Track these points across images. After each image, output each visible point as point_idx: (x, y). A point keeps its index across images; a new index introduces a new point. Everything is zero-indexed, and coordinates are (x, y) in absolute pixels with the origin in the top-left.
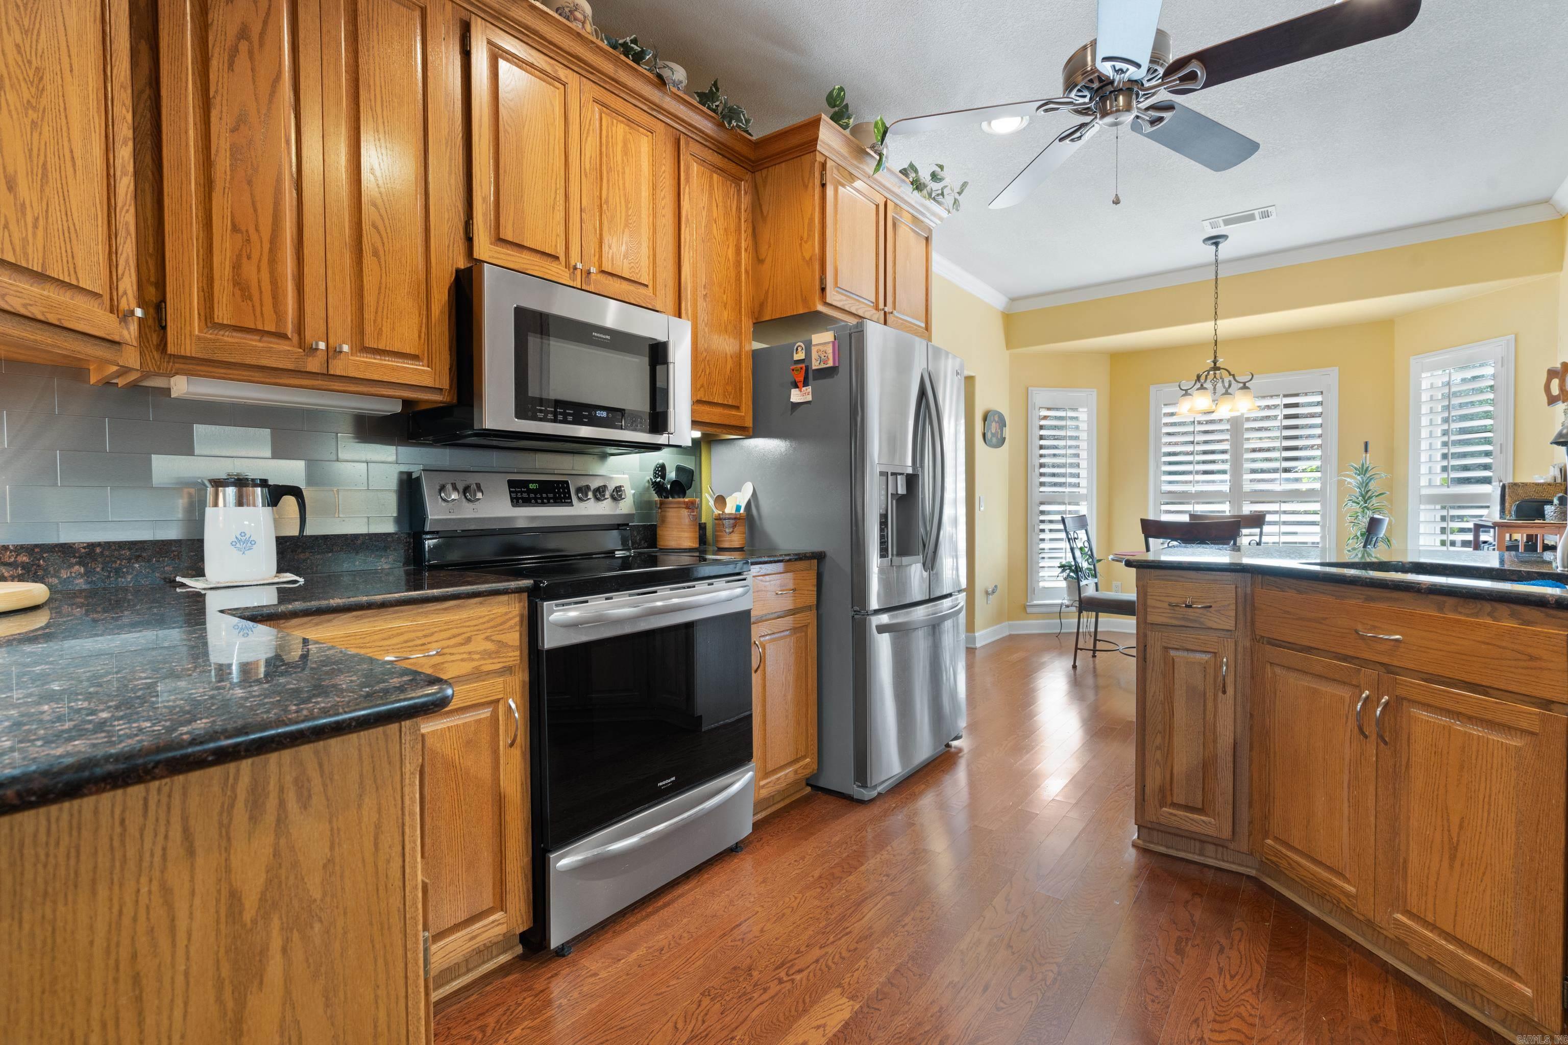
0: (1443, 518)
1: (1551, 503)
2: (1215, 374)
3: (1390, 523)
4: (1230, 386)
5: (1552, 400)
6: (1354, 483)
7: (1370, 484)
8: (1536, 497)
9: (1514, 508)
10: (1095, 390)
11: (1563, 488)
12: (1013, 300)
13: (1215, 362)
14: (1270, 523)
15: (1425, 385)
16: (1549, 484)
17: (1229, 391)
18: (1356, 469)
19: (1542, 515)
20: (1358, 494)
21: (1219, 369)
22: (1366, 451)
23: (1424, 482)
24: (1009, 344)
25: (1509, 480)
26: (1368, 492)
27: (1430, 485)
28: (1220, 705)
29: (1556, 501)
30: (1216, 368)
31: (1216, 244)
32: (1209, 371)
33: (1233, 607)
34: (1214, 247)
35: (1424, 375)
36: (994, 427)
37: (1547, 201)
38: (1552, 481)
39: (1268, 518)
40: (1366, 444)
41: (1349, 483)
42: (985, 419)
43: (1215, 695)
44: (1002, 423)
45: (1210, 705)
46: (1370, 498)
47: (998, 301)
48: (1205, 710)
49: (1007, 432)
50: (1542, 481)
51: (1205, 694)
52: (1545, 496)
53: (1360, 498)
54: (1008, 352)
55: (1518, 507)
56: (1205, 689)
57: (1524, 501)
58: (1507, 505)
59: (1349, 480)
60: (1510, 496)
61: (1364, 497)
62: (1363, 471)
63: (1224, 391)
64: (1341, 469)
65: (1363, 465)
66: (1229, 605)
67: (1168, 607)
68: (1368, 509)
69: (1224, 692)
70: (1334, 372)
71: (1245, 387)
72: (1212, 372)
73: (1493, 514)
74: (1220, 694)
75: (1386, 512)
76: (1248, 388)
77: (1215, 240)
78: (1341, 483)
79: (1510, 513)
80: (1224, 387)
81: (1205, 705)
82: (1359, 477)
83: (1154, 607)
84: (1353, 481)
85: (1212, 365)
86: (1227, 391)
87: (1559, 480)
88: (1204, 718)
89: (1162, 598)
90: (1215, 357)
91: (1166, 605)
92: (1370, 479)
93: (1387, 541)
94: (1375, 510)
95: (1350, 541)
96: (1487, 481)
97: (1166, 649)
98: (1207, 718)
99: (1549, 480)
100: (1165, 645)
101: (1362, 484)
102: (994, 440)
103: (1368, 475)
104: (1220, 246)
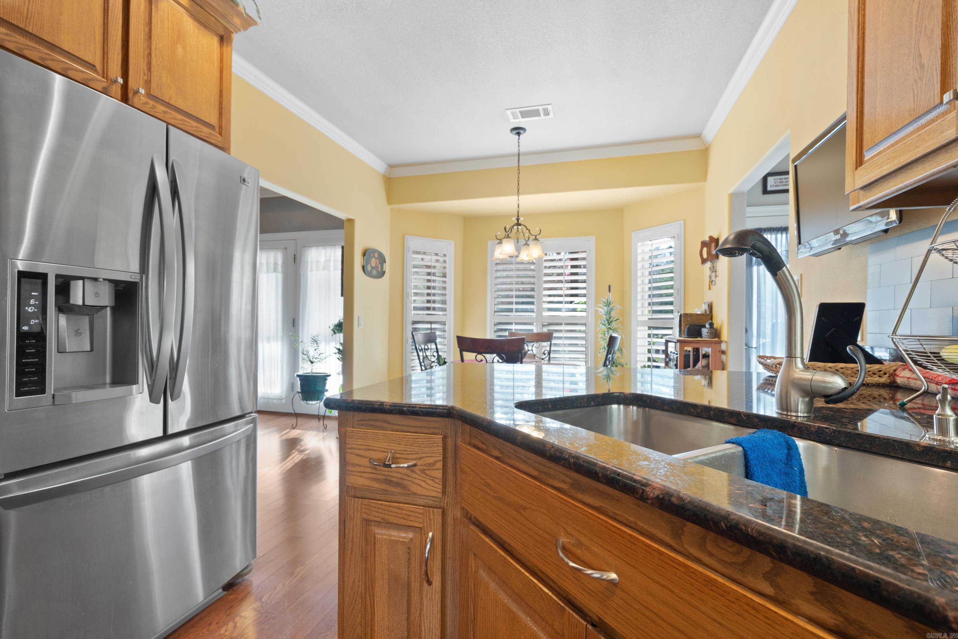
0: (649, 336)
1: (704, 326)
2: (518, 228)
3: (622, 339)
4: (529, 239)
5: (704, 261)
6: (603, 312)
7: (612, 313)
8: (697, 323)
9: (686, 330)
10: (453, 242)
11: (710, 317)
12: (391, 166)
13: (518, 220)
14: (556, 338)
15: (639, 250)
16: (703, 315)
17: (528, 243)
18: (604, 302)
19: (700, 335)
20: (605, 319)
21: (520, 225)
22: (610, 291)
23: (639, 312)
24: (390, 201)
25: (682, 312)
26: (610, 318)
27: (643, 315)
28: (425, 601)
29: (707, 326)
30: (518, 224)
31: (519, 134)
32: (513, 227)
33: (440, 465)
34: (517, 137)
35: (639, 244)
36: (374, 262)
37: (698, 136)
38: (704, 313)
39: (555, 335)
40: (610, 286)
41: (601, 312)
42: (364, 254)
43: (421, 586)
44: (382, 259)
45: (415, 598)
46: (612, 322)
47: (380, 166)
48: (409, 607)
49: (387, 267)
50: (699, 313)
51: (409, 585)
52: (701, 322)
53: (606, 322)
54: (389, 207)
55: (688, 329)
56: (409, 578)
57: (691, 325)
58: (682, 328)
59: (600, 310)
60: (684, 322)
61: (608, 321)
62: (608, 304)
63: (525, 242)
64: (597, 302)
65: (608, 300)
66: (435, 463)
67: (368, 465)
68: (611, 329)
69: (429, 583)
70: (593, 239)
71: (536, 239)
72: (515, 227)
73: (675, 333)
74: (425, 585)
75: (620, 331)
76: (537, 240)
77: (518, 131)
78: (596, 311)
79: (684, 333)
80: (525, 240)
81: (409, 601)
82: (605, 308)
83: (354, 465)
84: (603, 310)
85: (516, 222)
86: (526, 242)
87: (708, 312)
88: (408, 618)
89: (362, 453)
90: (518, 216)
91: (365, 462)
92: (612, 309)
93: (620, 350)
94: (615, 330)
95: (601, 351)
96: (671, 312)
97: (367, 522)
98: (412, 618)
99: (703, 312)
100: (365, 516)
101: (607, 312)
102: (374, 272)
103: (610, 307)
104: (521, 136)
